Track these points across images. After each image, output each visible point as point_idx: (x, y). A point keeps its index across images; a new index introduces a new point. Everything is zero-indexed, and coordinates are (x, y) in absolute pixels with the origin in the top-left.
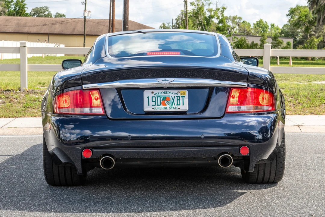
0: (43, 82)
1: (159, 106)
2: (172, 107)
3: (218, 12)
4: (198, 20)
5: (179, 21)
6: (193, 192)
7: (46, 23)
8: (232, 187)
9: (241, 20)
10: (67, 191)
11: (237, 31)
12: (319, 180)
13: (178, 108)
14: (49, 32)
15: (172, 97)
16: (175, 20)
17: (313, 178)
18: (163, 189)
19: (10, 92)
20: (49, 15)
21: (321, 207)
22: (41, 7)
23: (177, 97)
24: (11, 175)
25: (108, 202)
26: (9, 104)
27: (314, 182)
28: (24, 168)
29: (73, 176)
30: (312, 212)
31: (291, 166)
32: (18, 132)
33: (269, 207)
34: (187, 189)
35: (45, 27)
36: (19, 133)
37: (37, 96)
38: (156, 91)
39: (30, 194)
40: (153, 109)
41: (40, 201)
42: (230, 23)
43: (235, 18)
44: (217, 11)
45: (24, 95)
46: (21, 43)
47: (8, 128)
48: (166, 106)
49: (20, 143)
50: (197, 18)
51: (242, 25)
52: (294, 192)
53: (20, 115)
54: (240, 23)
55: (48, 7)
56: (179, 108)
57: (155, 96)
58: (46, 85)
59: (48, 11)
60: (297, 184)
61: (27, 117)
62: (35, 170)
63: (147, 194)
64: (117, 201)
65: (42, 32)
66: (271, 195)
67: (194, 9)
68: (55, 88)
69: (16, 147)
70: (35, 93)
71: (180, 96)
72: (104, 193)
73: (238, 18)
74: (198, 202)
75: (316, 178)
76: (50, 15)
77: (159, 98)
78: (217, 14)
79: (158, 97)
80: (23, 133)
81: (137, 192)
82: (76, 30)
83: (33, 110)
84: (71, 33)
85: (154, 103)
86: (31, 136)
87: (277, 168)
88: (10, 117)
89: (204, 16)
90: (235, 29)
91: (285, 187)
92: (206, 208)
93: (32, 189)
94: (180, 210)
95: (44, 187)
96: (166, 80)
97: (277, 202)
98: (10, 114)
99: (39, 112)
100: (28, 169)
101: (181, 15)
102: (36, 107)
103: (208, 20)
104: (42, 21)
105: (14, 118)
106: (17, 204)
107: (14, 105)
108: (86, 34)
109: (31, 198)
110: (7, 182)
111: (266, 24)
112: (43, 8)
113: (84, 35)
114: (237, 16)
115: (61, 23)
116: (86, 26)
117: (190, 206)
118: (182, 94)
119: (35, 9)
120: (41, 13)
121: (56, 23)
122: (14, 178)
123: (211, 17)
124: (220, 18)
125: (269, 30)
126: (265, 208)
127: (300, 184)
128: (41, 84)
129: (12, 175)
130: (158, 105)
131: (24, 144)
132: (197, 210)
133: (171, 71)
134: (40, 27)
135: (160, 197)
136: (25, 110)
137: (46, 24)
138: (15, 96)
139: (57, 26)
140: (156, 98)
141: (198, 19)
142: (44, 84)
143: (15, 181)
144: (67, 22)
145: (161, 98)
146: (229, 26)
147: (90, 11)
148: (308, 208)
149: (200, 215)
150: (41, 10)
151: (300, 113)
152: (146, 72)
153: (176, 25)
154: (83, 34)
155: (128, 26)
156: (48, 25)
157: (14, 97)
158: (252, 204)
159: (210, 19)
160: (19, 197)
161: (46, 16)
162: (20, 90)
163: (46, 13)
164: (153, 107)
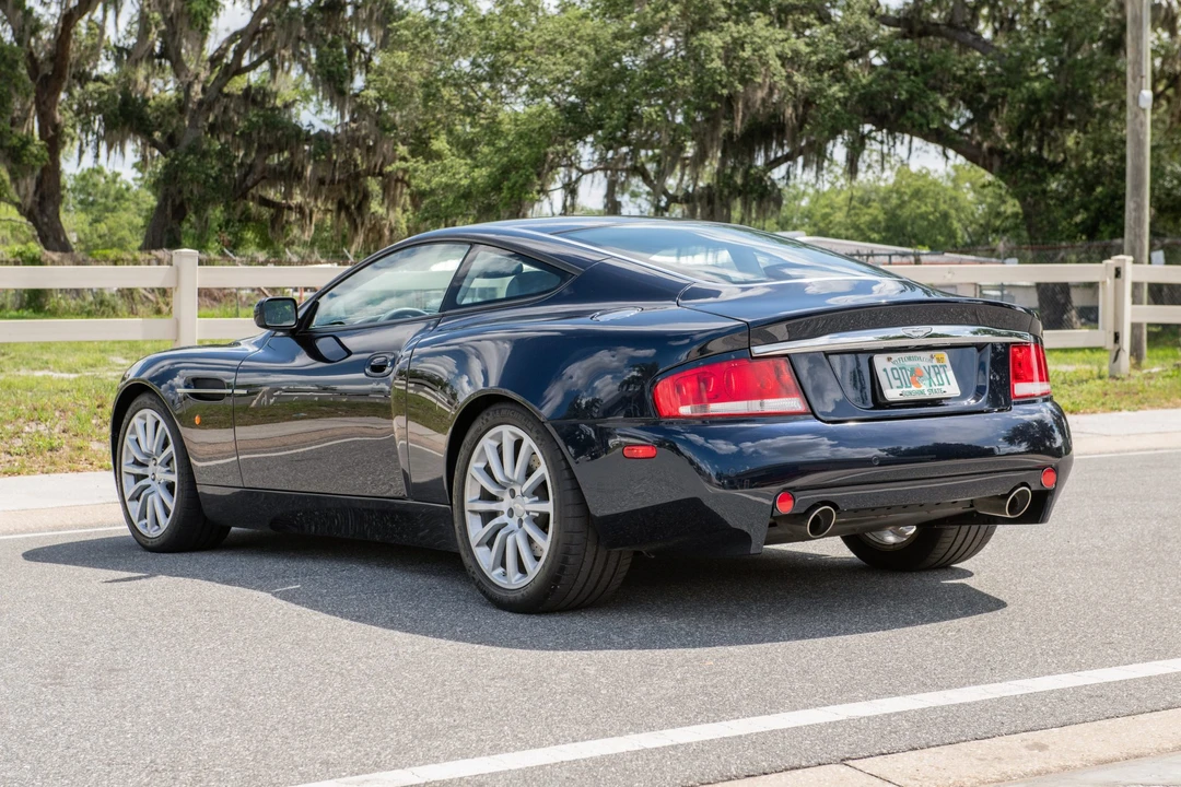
1: (911, 389)
13: (943, 390)
15: (924, 367)
23: (933, 367)
38: (895, 356)
40: (901, 395)
48: (921, 389)
56: (945, 392)
57: (896, 366)
71: (938, 365)
77: (904, 371)
85: (898, 383)
96: (918, 331)
130: (906, 386)
140: (900, 371)
145: (908, 371)
164: (900, 391)
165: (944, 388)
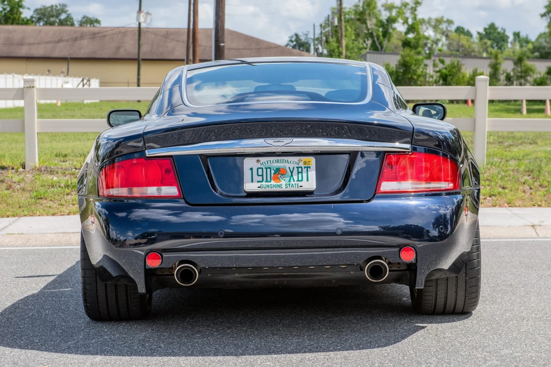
0: (64, 153)
1: (270, 183)
2: (289, 184)
3: (405, 11)
4: (364, 26)
5: (327, 29)
6: (328, 328)
7: (62, 37)
8: (393, 320)
9: (451, 25)
10: (121, 328)
11: (445, 48)
12: (540, 309)
13: (299, 185)
14: (70, 55)
15: (289, 168)
16: (319, 28)
17: (532, 305)
18: (279, 324)
19: (6, 170)
20: (68, 22)
21: (534, 347)
22: (52, 6)
23: (298, 168)
24: (25, 305)
25: (188, 342)
26: (6, 192)
27: (532, 312)
28: (46, 295)
29: (129, 303)
30: (518, 354)
31: (499, 289)
32: (25, 242)
33: (450, 348)
34: (319, 323)
35: (61, 45)
36: (28, 244)
37: (55, 178)
38: (263, 159)
39: (61, 333)
40: (258, 187)
41: (78, 342)
42: (430, 33)
43: (439, 21)
44: (403, 8)
45: (33, 177)
46: (25, 81)
47: (8, 234)
48: (280, 183)
49: (32, 258)
50: (364, 22)
51: (454, 35)
52: (495, 326)
53: (26, 213)
54: (449, 31)
55: (66, 6)
56: (302, 186)
57: (262, 166)
58: (69, 157)
59: (65, 12)
60: (502, 315)
61: (39, 215)
62: (65, 297)
63: (252, 332)
64: (202, 341)
65: (56, 54)
66: (456, 331)
67: (357, 5)
68: (101, 159)
69: (26, 265)
70: (52, 172)
71: (303, 166)
72: (181, 330)
73: (445, 22)
74: (334, 342)
75: (537, 306)
76: (71, 21)
77: (269, 170)
78: (404, 13)
79: (266, 168)
80: (34, 244)
81: (236, 329)
82: (122, 50)
83: (51, 204)
84: (112, 57)
85: (260, 178)
86: (51, 248)
87: (467, 287)
88: (8, 216)
89: (376, 18)
90: (440, 44)
91: (481, 320)
92: (347, 350)
93: (62, 326)
94: (305, 352)
95: (83, 322)
96: (280, 141)
97: (463, 340)
98: (9, 211)
99: (60, 206)
100: (54, 297)
101: (331, 18)
102: (54, 199)
103: (386, 27)
104: (54, 34)
105: (16, 218)
106: (42, 347)
107: (14, 194)
108: (142, 57)
109: (62, 338)
110: (21, 316)
111: (504, 33)
112: (56, 6)
113: (138, 60)
114: (443, 17)
115: (92, 36)
116: (141, 42)
117: (321, 347)
118: (305, 163)
119: (41, 9)
120: (52, 16)
121: (82, 37)
122: (31, 310)
123: (391, 20)
124: (410, 21)
125: (509, 45)
126: (443, 348)
127: (508, 315)
128: (61, 157)
129: (27, 305)
130: (267, 181)
131: (39, 260)
132: (332, 353)
133: (289, 126)
134: (50, 46)
135: (273, 334)
136: (36, 203)
137: (63, 39)
138: (16, 178)
139: (85, 42)
140: (265, 170)
141: (366, 23)
142: (66, 156)
143: (32, 315)
144: (104, 34)
145: (272, 170)
146: (427, 38)
147: (149, 12)
148: (513, 348)
149: (335, 359)
150: (52, 10)
151: (540, 203)
152: (249, 129)
153: (321, 38)
154: (136, 57)
155: (223, 42)
156: (67, 41)
157: (14, 180)
158: (423, 343)
159: (390, 24)
160: (44, 337)
161: (62, 23)
162: (24, 167)
163: (63, 16)
164: (259, 184)
165: (300, 184)
